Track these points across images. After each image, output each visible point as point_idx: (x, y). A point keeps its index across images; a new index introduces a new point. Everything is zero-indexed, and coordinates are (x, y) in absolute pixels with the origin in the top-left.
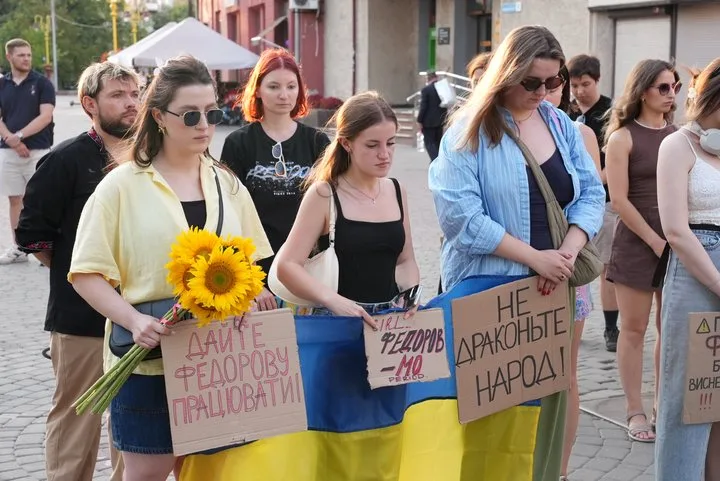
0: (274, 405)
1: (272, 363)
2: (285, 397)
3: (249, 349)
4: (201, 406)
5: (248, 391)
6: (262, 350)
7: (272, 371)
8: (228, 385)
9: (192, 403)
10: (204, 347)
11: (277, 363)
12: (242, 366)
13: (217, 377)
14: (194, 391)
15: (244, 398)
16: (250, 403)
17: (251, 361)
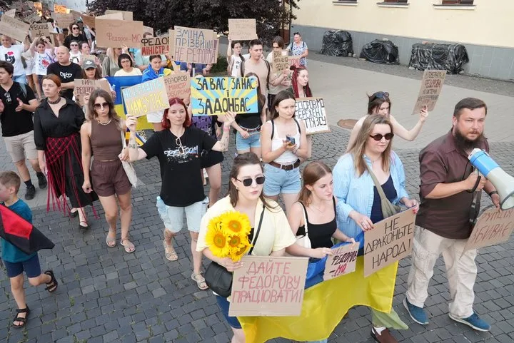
0: (286, 301)
1: (291, 283)
2: (292, 299)
3: (281, 274)
4: (248, 295)
5: (274, 293)
6: (287, 276)
7: (289, 286)
8: (264, 289)
9: (244, 294)
10: (257, 269)
11: (293, 283)
12: (274, 281)
13: (260, 284)
14: (246, 288)
15: (271, 296)
16: (273, 299)
17: (280, 280)
